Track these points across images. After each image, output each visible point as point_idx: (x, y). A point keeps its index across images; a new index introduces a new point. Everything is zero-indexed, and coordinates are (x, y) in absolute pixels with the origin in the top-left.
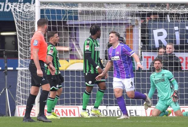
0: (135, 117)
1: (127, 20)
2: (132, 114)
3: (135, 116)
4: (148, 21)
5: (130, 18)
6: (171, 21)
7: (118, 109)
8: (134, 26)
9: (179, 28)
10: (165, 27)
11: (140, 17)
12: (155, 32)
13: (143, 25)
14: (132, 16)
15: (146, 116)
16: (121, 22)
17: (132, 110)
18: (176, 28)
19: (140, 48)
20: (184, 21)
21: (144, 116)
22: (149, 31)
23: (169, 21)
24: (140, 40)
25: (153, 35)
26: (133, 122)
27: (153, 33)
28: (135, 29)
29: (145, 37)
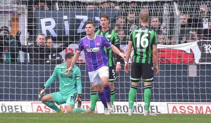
0: (21, 114)
1: (13, 8)
2: (17, 110)
3: (20, 112)
4: (35, 9)
5: (16, 6)
6: (60, 9)
7: (2, 104)
8: (20, 14)
9: (68, 17)
10: (54, 16)
11: (27, 5)
12: (43, 21)
13: (30, 14)
14: (18, 4)
15: (32, 112)
16: (6, 10)
17: (18, 106)
18: (65, 17)
19: (26, 38)
20: (74, 9)
21: (31, 112)
22: (36, 20)
23: (58, 9)
24: (26, 29)
25: (40, 25)
26: (18, 118)
27: (40, 23)
28: (21, 17)
29: (32, 26)
